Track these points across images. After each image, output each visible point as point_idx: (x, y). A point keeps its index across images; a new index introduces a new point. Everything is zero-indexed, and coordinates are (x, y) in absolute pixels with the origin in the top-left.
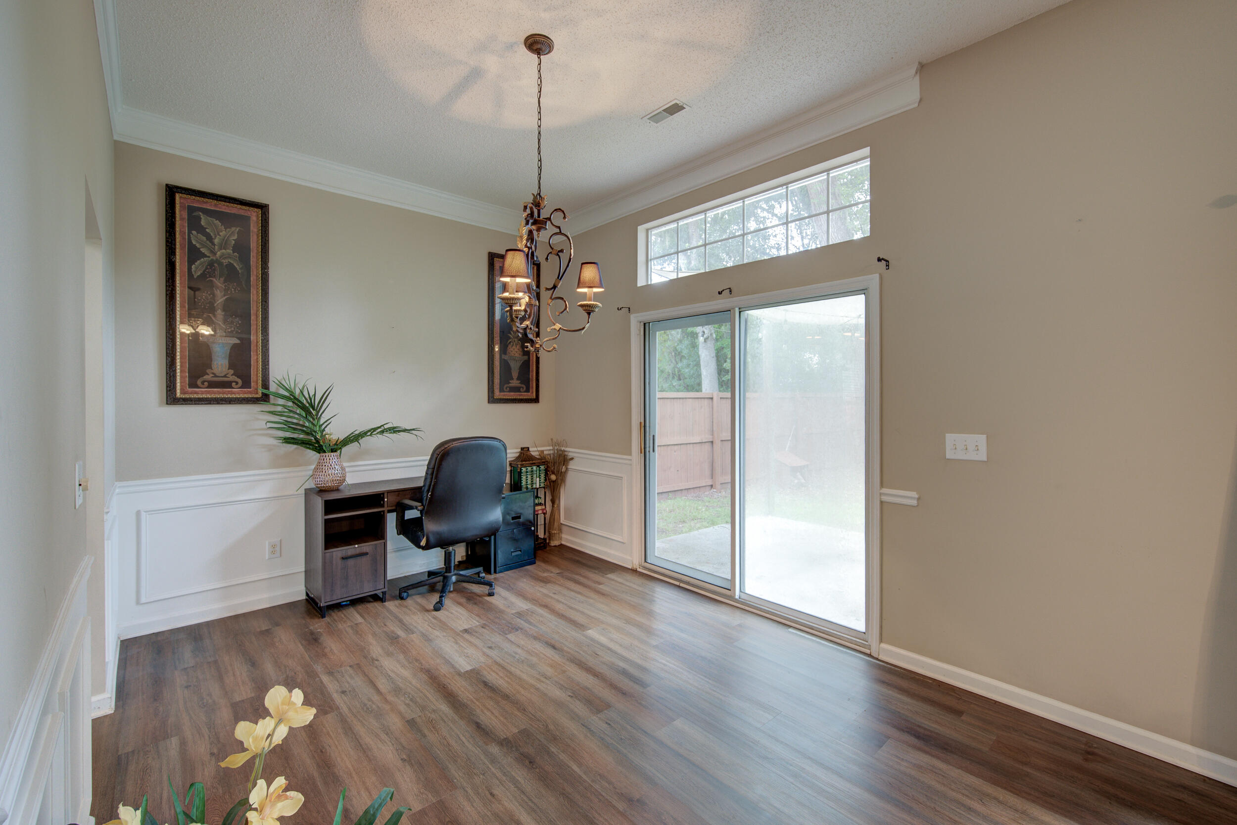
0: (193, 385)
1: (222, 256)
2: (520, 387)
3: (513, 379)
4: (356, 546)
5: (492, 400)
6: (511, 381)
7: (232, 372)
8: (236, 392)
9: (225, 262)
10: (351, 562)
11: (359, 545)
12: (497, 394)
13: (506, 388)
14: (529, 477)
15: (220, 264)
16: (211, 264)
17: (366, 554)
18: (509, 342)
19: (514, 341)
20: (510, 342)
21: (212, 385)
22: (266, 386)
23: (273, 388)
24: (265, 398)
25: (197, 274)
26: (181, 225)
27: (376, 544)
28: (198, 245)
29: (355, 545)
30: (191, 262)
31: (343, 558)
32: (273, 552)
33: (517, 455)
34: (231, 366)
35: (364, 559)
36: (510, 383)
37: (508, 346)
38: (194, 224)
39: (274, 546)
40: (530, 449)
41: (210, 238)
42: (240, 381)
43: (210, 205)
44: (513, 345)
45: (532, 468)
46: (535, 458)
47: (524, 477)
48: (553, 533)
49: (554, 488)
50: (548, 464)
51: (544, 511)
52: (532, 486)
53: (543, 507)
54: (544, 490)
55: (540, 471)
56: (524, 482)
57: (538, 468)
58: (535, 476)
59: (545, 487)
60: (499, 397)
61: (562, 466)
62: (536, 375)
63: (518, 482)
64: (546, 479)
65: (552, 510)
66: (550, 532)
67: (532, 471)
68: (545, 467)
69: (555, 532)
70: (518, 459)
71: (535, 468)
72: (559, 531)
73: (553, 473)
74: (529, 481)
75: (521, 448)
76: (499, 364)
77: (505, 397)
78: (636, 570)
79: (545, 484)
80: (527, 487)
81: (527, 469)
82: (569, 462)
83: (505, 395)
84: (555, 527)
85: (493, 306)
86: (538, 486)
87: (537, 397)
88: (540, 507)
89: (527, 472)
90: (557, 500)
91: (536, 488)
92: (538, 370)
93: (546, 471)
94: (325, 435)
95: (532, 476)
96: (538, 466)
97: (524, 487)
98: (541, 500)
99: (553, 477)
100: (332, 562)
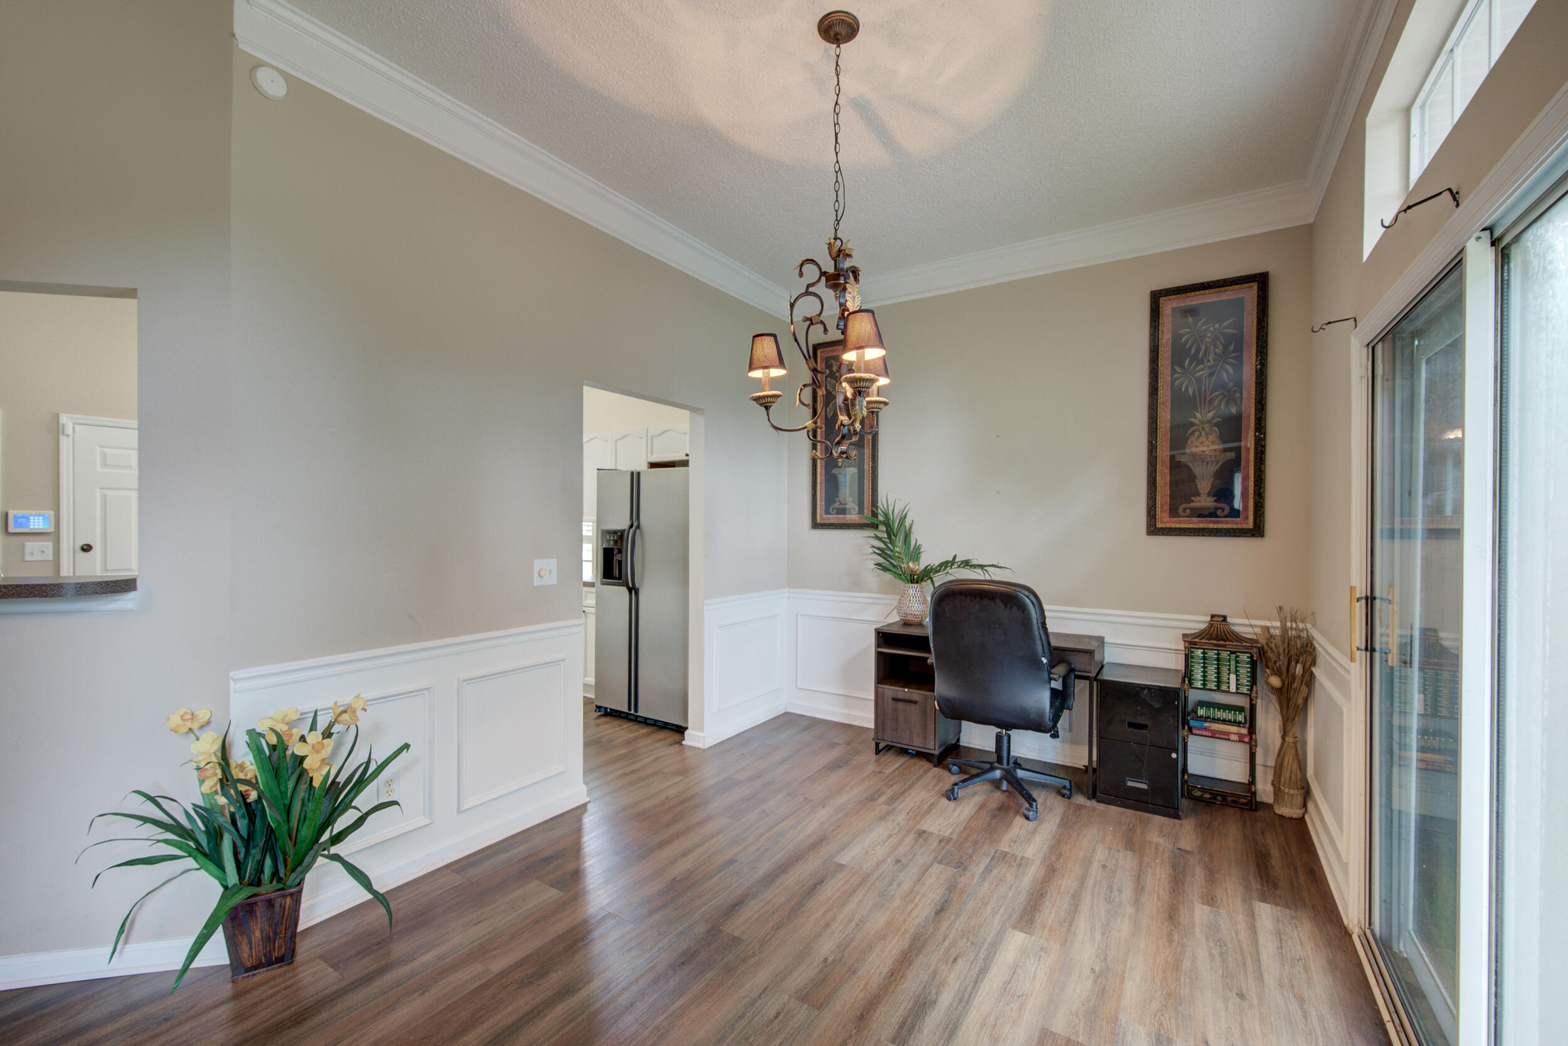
0: (827, 512)
2: (1217, 509)
3: (1199, 494)
4: (906, 690)
5: (1153, 529)
6: (1193, 498)
7: (851, 499)
8: (855, 518)
10: (901, 706)
11: (911, 690)
12: (1164, 520)
13: (1185, 510)
14: (1212, 670)
17: (916, 702)
18: (1190, 432)
19: (1203, 429)
20: (1194, 431)
21: (840, 512)
22: (875, 515)
24: (874, 526)
27: (926, 695)
29: (905, 688)
31: (894, 699)
33: (1203, 626)
34: (851, 494)
35: (913, 707)
36: (1193, 501)
37: (1188, 439)
38: (829, 372)
40: (1229, 620)
42: (858, 508)
43: (839, 351)
44: (1200, 436)
45: (1218, 654)
46: (1237, 637)
47: (1196, 666)
48: (1283, 792)
49: (1284, 702)
50: (1265, 653)
51: (1247, 740)
52: (1218, 686)
53: (1244, 731)
54: (1251, 700)
55: (1237, 662)
56: (1198, 675)
57: (1233, 656)
58: (1224, 669)
59: (1254, 695)
60: (1168, 526)
61: (1293, 663)
62: (1255, 485)
63: (1188, 675)
64: (1253, 681)
65: (1282, 745)
66: (1276, 784)
67: (1218, 659)
68: (1252, 657)
69: (1287, 790)
70: (1202, 634)
71: (1224, 655)
72: (1296, 792)
73: (1277, 673)
74: (1212, 676)
75: (1213, 616)
76: (1167, 471)
77: (1182, 526)
78: (1350, 936)
79: (1251, 690)
80: (1204, 685)
81: (1204, 653)
82: (1309, 659)
83: (1180, 522)
84: (1283, 780)
85: (1157, 377)
86: (1233, 688)
87: (1259, 528)
88: (1234, 729)
89: (1204, 658)
90: (1295, 730)
91: (1228, 692)
92: (1260, 476)
93: (1253, 664)
94: (911, 565)
95: (1218, 669)
96: (1232, 652)
97: (1199, 684)
98: (1240, 718)
99: (1275, 681)
100: (883, 698)
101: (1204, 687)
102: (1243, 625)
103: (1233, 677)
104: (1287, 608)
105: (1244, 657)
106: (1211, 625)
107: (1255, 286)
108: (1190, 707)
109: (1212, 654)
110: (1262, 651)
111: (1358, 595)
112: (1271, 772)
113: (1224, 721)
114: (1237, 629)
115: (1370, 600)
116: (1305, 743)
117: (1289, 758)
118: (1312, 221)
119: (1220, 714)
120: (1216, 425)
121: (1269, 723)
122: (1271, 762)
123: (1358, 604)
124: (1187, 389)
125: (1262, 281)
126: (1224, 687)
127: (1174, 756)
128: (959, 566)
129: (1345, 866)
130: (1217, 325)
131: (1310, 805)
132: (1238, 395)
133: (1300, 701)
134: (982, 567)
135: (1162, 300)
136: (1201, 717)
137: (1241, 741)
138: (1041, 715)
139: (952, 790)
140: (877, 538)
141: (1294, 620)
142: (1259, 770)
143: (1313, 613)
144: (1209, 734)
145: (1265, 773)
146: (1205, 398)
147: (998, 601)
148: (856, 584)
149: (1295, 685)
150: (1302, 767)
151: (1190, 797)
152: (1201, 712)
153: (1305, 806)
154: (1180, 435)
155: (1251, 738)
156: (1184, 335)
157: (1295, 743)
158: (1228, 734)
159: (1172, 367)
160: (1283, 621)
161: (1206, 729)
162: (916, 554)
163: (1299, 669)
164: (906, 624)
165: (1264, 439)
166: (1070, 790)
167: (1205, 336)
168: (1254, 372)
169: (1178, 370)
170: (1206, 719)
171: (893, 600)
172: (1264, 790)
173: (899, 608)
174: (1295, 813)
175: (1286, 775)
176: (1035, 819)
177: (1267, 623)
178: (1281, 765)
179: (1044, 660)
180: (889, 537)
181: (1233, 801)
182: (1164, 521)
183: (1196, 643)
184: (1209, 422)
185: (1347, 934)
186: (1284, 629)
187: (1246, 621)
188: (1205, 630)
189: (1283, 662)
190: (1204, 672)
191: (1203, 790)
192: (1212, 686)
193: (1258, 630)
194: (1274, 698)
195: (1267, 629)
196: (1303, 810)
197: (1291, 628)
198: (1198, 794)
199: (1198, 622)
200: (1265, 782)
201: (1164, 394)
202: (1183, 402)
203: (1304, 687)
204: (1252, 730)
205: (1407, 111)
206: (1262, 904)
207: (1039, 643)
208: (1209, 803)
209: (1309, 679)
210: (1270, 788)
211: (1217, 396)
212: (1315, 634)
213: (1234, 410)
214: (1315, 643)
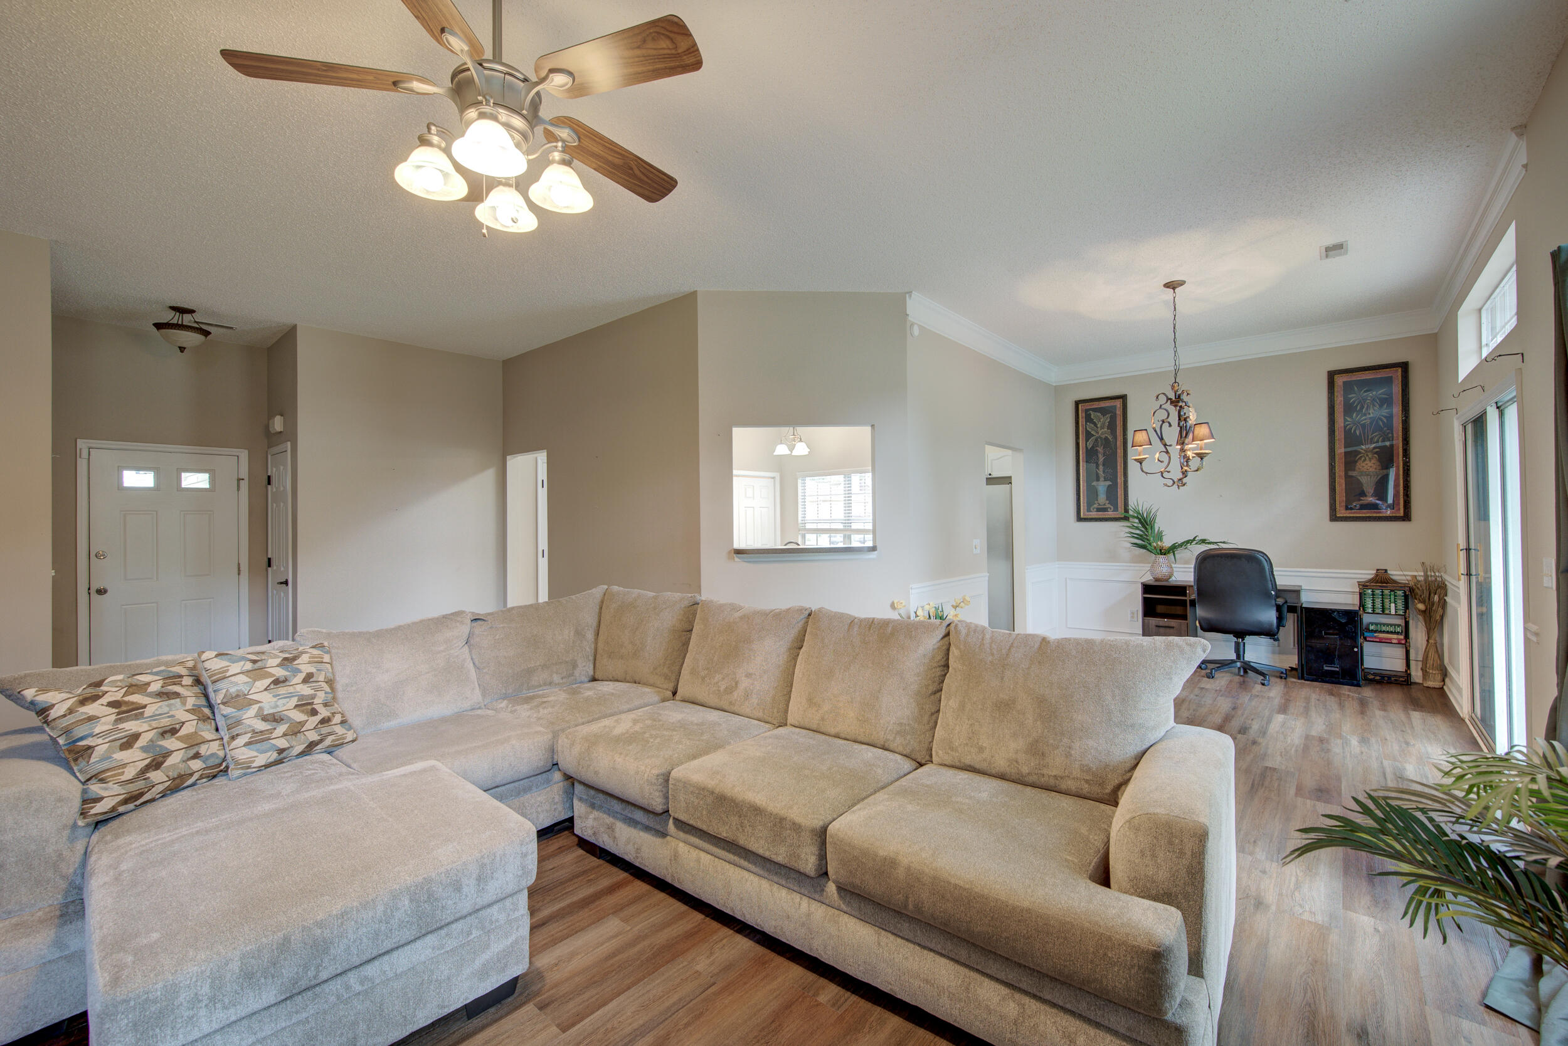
0: (1089, 510)
1: (1102, 434)
2: (1377, 504)
3: (1365, 495)
4: (1165, 620)
5: (1334, 518)
6: (1361, 498)
7: (1108, 502)
8: (1110, 514)
9: (1103, 436)
10: (1162, 630)
11: (1169, 620)
13: (1356, 505)
14: (1378, 601)
15: (1101, 438)
16: (1096, 440)
17: (1173, 627)
18: (1358, 457)
19: (1367, 455)
20: (1361, 457)
21: (1099, 510)
22: (1126, 511)
23: (1131, 513)
24: (1126, 519)
25: (1089, 446)
26: (1082, 421)
27: (1181, 622)
28: (1090, 430)
30: (1087, 441)
31: (1156, 626)
32: (1132, 617)
33: (1371, 577)
34: (1107, 499)
35: (1171, 630)
36: (1361, 500)
37: (1356, 462)
38: (1088, 419)
39: (1132, 613)
40: (1389, 572)
41: (1095, 425)
42: (1112, 507)
43: (1096, 405)
44: (1365, 460)
45: (1382, 592)
46: (1395, 582)
47: (1367, 599)
48: (1429, 672)
49: (1428, 620)
50: (1413, 590)
51: (1403, 642)
52: (1383, 611)
53: (1402, 637)
54: (1405, 619)
55: (1395, 596)
56: (1369, 604)
57: (1392, 593)
58: (1387, 601)
59: (1407, 615)
60: (1345, 515)
61: (1432, 595)
62: (1404, 490)
63: (1362, 605)
64: (1406, 607)
65: (1427, 645)
66: (1424, 671)
67: (1382, 595)
68: (1405, 592)
69: (1431, 671)
70: (1371, 581)
71: (1387, 592)
72: (1437, 672)
73: (1423, 602)
74: (1378, 605)
75: (1378, 570)
76: (1343, 481)
77: (1354, 515)
78: (1464, 721)
79: (1405, 612)
80: (1373, 611)
81: (1373, 591)
82: (1443, 592)
83: (1354, 513)
84: (1428, 665)
85: (1334, 424)
86: (1393, 612)
87: (1407, 515)
88: (1395, 636)
89: (1373, 595)
90: (1436, 635)
91: (1390, 614)
92: (1407, 484)
93: (1406, 597)
94: (1159, 543)
95: (1382, 600)
96: (1391, 591)
97: (1370, 611)
98: (1399, 629)
99: (1421, 606)
100: (1148, 626)
101: (1374, 612)
102: (1398, 574)
103: (1393, 605)
104: (1427, 563)
105: (1400, 593)
106: (1377, 575)
107: (1400, 370)
108: (1364, 626)
109: (1378, 592)
110: (1412, 590)
111: (1461, 548)
112: (1420, 664)
113: (1388, 632)
114: (1394, 578)
115: (1468, 550)
116: (1442, 645)
117: (1432, 653)
118: (1436, 331)
119: (1384, 628)
120: (1376, 453)
121: (1418, 635)
122: (1420, 658)
123: (1461, 553)
124: (1355, 431)
125: (1404, 367)
126: (1387, 612)
127: (1356, 650)
128: (1196, 544)
129: (1460, 690)
130: (1374, 393)
131: (1447, 680)
132: (1390, 435)
133: (1438, 618)
134: (1216, 543)
135: (1336, 377)
136: (1372, 630)
137: (1399, 643)
138: (1271, 625)
139: (1211, 673)
140: (1133, 527)
141: (1432, 570)
142: (1412, 663)
143: (1445, 566)
144: (1378, 640)
145: (1417, 665)
146: (1368, 437)
147: (1243, 559)
148: (1112, 556)
149: (1434, 608)
150: (1441, 658)
151: (1366, 679)
152: (1372, 628)
153: (1444, 681)
154: (1351, 460)
155: (1406, 641)
156: (1352, 398)
157: (1436, 643)
158: (1391, 639)
159: (1344, 419)
160: (1426, 572)
161: (1375, 637)
162: (1160, 536)
163: (1436, 598)
164: (1157, 580)
165: (1409, 462)
166: (1286, 674)
167: (1367, 399)
168: (1400, 421)
169: (1348, 419)
170: (1375, 632)
171: (1147, 567)
172: (1416, 675)
173: (1152, 571)
174: (1437, 684)
175: (1430, 662)
176: (1268, 685)
177: (1416, 574)
178: (1427, 657)
179: (1273, 593)
180: (1143, 526)
181: (1396, 680)
182: (1341, 513)
183: (1367, 586)
184: (1371, 451)
185: (1463, 720)
186: (1426, 576)
187: (1401, 573)
188: (1373, 578)
189: (1426, 594)
190: (1373, 603)
191: (1374, 674)
192: (1379, 611)
193: (1409, 578)
194: (1421, 618)
195: (1415, 576)
196: (1442, 683)
197: (1431, 576)
198: (1372, 677)
199: (1368, 574)
200: (1417, 671)
201: (1339, 435)
202: (1351, 439)
203: (1440, 609)
204: (1407, 637)
205: (1480, 310)
206: (1414, 712)
207: (1270, 583)
208: (1379, 682)
209: (1443, 604)
210: (1420, 673)
211: (1376, 436)
212: (1446, 577)
213: (1388, 443)
214: (1446, 583)
